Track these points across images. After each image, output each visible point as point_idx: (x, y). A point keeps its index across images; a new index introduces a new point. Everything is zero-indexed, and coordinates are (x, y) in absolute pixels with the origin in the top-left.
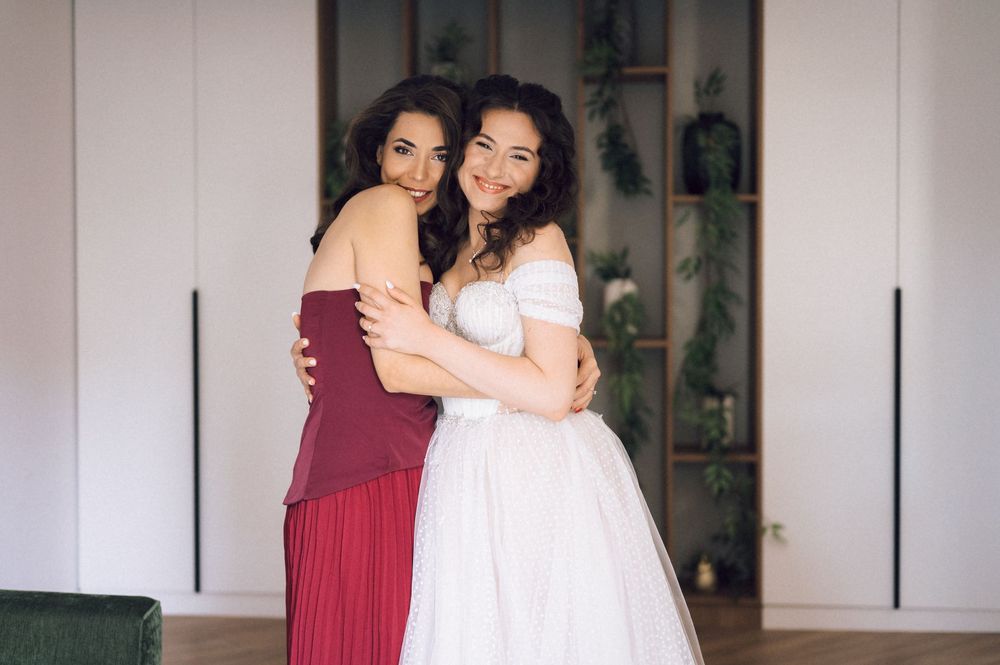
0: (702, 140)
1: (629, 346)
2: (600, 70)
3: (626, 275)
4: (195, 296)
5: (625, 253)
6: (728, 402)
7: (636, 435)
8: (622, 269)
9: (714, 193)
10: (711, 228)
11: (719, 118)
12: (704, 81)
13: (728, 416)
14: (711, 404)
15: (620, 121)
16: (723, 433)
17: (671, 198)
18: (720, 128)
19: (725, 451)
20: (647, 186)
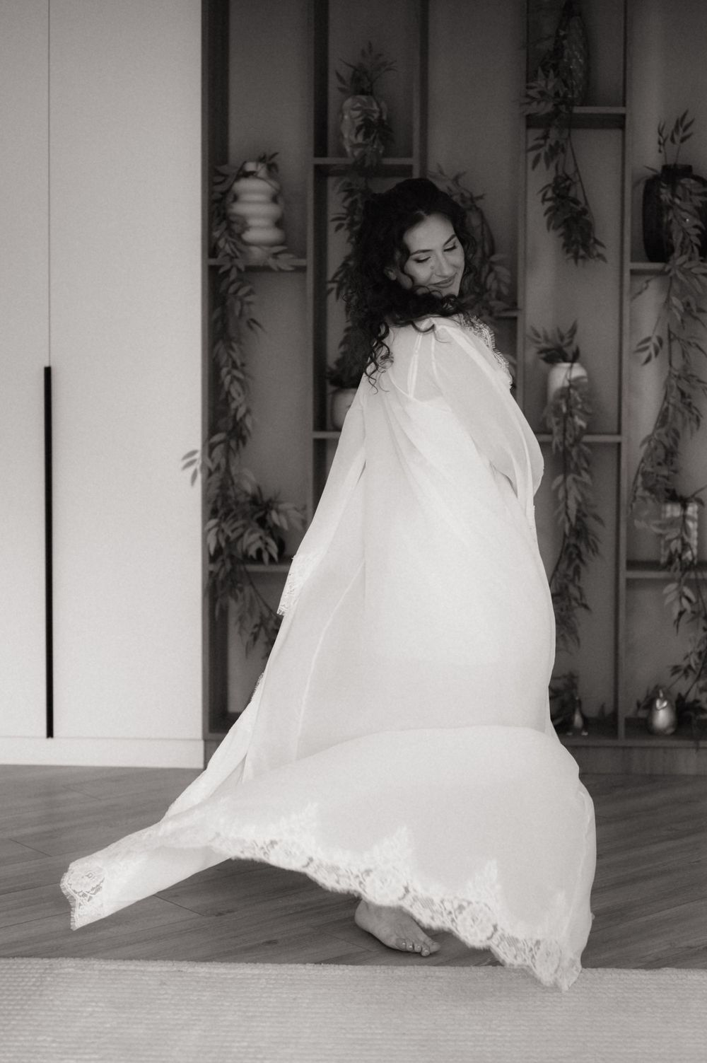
0: (665, 195)
1: (577, 441)
2: (546, 108)
3: (575, 358)
4: (48, 371)
5: (573, 331)
6: (692, 509)
7: (583, 548)
8: (569, 351)
9: (679, 260)
10: (675, 301)
11: (687, 171)
12: (671, 127)
13: (692, 525)
14: (673, 511)
15: (570, 170)
16: (685, 546)
17: (628, 265)
18: (688, 182)
19: (688, 567)
20: (600, 250)
